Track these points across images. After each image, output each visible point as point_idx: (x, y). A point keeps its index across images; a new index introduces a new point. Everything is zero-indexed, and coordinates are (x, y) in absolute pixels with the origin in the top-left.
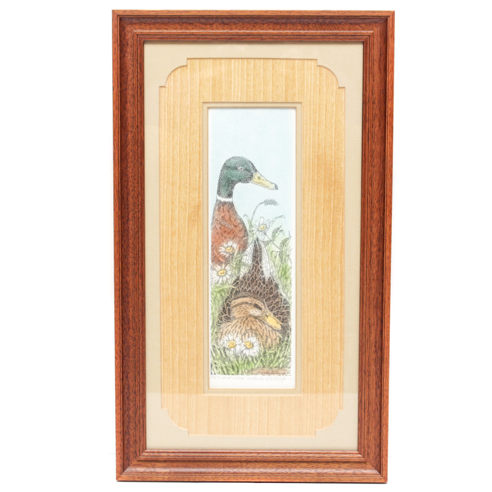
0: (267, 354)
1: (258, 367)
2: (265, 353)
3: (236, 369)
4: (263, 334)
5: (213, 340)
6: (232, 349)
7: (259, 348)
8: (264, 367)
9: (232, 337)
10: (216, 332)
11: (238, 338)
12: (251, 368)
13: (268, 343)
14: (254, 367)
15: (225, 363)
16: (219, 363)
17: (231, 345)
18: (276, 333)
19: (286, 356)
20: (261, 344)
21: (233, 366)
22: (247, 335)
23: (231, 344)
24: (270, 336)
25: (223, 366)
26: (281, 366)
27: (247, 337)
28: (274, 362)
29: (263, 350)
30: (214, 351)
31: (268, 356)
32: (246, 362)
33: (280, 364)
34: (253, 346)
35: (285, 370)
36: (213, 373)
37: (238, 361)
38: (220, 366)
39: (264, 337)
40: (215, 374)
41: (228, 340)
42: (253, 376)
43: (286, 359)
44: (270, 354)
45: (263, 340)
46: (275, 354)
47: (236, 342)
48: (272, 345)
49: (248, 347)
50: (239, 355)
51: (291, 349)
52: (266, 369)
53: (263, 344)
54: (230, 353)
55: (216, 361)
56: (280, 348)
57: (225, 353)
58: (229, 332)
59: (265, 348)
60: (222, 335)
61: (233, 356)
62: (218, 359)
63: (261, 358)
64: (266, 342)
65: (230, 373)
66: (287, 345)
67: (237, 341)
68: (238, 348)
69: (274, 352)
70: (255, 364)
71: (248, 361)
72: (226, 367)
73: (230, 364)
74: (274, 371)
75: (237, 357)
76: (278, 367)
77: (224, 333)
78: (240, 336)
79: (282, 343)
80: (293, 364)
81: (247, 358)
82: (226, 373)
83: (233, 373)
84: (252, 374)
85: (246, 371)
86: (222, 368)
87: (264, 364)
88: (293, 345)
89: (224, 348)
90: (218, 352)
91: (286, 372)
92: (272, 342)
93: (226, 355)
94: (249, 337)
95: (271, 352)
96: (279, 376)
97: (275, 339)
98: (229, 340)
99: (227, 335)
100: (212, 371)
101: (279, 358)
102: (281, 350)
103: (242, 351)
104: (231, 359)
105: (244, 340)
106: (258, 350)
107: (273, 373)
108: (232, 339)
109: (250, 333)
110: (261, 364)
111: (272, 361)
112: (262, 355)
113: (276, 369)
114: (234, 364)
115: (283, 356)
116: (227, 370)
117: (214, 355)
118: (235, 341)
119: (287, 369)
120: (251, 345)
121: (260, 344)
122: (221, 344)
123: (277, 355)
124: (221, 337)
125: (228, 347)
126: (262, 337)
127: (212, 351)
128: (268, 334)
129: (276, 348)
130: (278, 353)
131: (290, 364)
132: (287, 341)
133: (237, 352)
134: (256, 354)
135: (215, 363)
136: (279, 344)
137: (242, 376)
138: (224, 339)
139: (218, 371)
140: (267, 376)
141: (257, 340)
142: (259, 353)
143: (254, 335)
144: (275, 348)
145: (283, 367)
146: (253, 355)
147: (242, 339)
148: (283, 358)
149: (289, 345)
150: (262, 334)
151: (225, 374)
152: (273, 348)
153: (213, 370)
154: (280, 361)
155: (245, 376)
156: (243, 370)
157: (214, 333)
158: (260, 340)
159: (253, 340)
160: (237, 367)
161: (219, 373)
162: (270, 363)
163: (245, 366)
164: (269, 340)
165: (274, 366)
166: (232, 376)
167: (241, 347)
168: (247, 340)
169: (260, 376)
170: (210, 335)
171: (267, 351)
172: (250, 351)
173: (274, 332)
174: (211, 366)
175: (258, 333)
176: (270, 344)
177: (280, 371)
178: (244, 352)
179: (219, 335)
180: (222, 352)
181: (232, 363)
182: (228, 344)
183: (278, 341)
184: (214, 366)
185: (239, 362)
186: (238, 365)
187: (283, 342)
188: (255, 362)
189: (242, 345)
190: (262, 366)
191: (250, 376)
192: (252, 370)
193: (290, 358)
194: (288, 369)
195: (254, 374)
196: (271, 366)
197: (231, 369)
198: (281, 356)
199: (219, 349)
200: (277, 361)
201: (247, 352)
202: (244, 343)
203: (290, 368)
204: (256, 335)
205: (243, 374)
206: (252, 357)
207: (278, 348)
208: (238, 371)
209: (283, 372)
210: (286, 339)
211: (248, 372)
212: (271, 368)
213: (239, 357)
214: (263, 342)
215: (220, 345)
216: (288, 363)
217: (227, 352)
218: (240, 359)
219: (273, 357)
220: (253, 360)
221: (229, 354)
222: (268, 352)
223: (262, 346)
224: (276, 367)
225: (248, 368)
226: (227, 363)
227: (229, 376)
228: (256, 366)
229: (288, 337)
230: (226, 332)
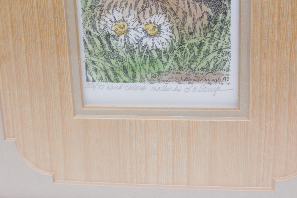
0: (186, 45)
1: (170, 69)
2: (181, 44)
3: (130, 73)
4: (178, 8)
5: (85, 20)
6: (122, 37)
7: (169, 34)
8: (180, 68)
9: (120, 15)
10: (91, 7)
11: (132, 17)
12: (157, 70)
13: (187, 25)
14: (162, 70)
15: (110, 63)
16: (100, 62)
17: (120, 30)
18: (201, 7)
19: (221, 49)
20: (175, 27)
21: (124, 67)
22: (148, 10)
23: (120, 27)
24: (190, 12)
25: (107, 67)
26: (211, 66)
27: (147, 15)
28: (199, 59)
29: (178, 39)
30: (89, 40)
31: (188, 50)
32: (148, 60)
33: (209, 63)
34: (159, 31)
35: (219, 74)
36: (91, 79)
37: (133, 59)
38: (102, 67)
39: (180, 15)
40: (94, 81)
41: (113, 20)
42: (162, 85)
43: (220, 55)
44: (191, 46)
45: (178, 20)
46: (200, 45)
47: (128, 24)
48: (195, 28)
49: (149, 32)
50: (135, 47)
51: (229, 36)
52: (183, 73)
53: (177, 28)
54: (119, 44)
55: (93, 59)
56: (209, 35)
57: (110, 43)
58: (115, 7)
59: (181, 35)
60: (102, 11)
61: (124, 50)
62: (97, 56)
63: (175, 52)
64: (184, 24)
65: (120, 80)
66: (222, 28)
67: (129, 21)
68: (132, 34)
69: (198, 41)
70: (164, 64)
71: (152, 58)
72: (112, 69)
73: (120, 64)
74: (199, 75)
75: (131, 51)
76: (206, 68)
77: (105, 7)
78: (136, 13)
79: (212, 25)
80: (233, 63)
81: (149, 52)
82: (112, 79)
83: (126, 79)
84: (159, 81)
85: (149, 76)
86: (106, 71)
87: (182, 64)
88: (233, 29)
89: (108, 36)
90: (97, 42)
91: (222, 78)
92: (194, 24)
93: (111, 47)
94: (151, 14)
95: (193, 41)
96: (207, 86)
97: (201, 18)
98: (116, 21)
99: (111, 11)
100: (89, 76)
101: (207, 52)
102: (211, 39)
103: (141, 41)
104: (121, 54)
105: (143, 21)
106: (168, 38)
107: (198, 79)
108: (121, 18)
109: (154, 7)
110: (175, 64)
111: (195, 57)
112: (176, 47)
113: (202, 72)
114: (125, 64)
115: (215, 50)
116: (115, 74)
117: (90, 47)
118: (126, 21)
119: (222, 72)
120: (157, 30)
121: (172, 28)
122: (102, 27)
123: (205, 48)
124: (100, 15)
125: (114, 34)
126: (175, 14)
127: (86, 40)
128: (187, 9)
129: (203, 35)
130: (207, 43)
131: (228, 63)
132: (223, 21)
133: (131, 41)
134: (165, 46)
135: (93, 63)
136: (208, 28)
137: (141, 85)
138: (106, 19)
139: (99, 76)
140: (186, 85)
141: (167, 20)
142: (171, 44)
143: (160, 10)
144: (200, 34)
145: (215, 69)
146: (160, 47)
147: (139, 17)
148: (215, 54)
149: (227, 29)
150: (175, 8)
151: (111, 81)
152: (197, 35)
153: (90, 73)
154: (210, 57)
155: (147, 85)
156: (143, 74)
157: (87, 8)
158: (172, 20)
159: (160, 19)
160: (133, 69)
161: (101, 78)
162: (192, 62)
163: (147, 67)
164: (189, 21)
165: (200, 67)
166: (125, 84)
167: (137, 33)
168: (148, 21)
169: (173, 85)
170: (80, 11)
171: (186, 41)
172: (155, 41)
173: (197, 4)
174: (87, 67)
175: (168, 8)
176: (192, 26)
177: (211, 76)
178: (144, 41)
179: (97, 11)
180: (104, 42)
181: (122, 61)
182: (113, 28)
183: (205, 21)
184: (91, 67)
185: (136, 59)
186: (133, 65)
187: (215, 23)
188: (164, 59)
189: (140, 30)
190: (177, 67)
191: (157, 85)
192: (159, 73)
193: (228, 53)
194: (225, 73)
195: (164, 81)
196: (193, 66)
197: (122, 73)
198: (212, 48)
199: (98, 37)
200: (204, 58)
201: (149, 42)
202: (142, 26)
203: (228, 70)
204: (165, 10)
205: (144, 82)
206: (158, 51)
207: (206, 34)
208: (134, 76)
209: (215, 77)
210: (221, 17)
211: (153, 77)
212: (193, 70)
213: (134, 50)
214: (177, 23)
215: (100, 29)
216: (225, 61)
217: (114, 42)
218: (137, 54)
219: (196, 50)
220: (160, 56)
221: (116, 45)
222: (188, 42)
223: (176, 31)
224: (202, 69)
225: (152, 70)
226: (113, 61)
227: (119, 85)
228: (167, 67)
229: (225, 13)
230: (109, 6)
